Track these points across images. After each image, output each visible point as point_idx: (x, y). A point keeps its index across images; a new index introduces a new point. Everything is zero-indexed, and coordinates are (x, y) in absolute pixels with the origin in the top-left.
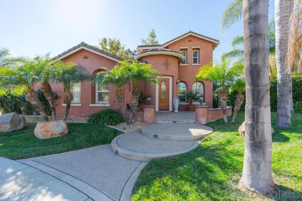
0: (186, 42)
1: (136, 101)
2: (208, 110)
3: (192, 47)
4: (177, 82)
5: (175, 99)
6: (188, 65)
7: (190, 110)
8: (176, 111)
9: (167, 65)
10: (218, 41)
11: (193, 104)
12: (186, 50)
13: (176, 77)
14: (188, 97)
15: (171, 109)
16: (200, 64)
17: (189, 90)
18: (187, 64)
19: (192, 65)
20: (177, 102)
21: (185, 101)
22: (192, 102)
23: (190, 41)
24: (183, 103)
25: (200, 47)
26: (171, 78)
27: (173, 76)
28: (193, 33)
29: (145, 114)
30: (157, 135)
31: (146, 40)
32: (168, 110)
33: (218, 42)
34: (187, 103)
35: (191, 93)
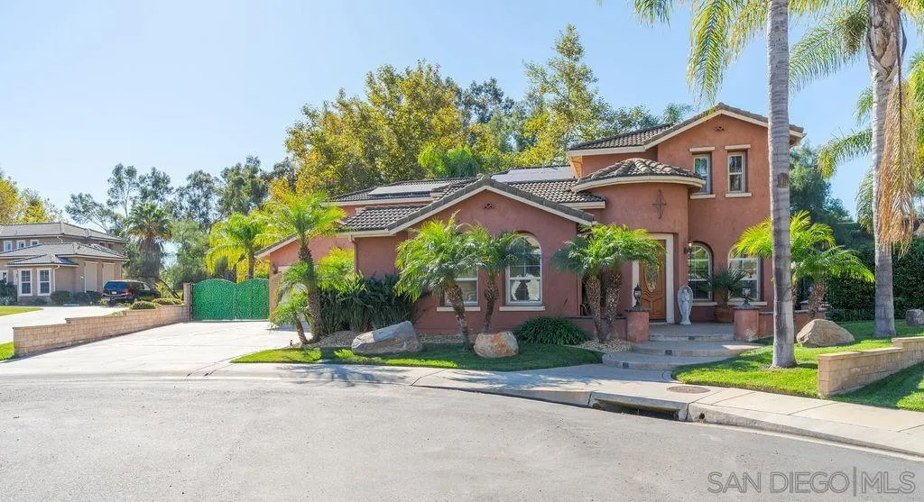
0: (710, 134)
1: (616, 300)
2: (760, 314)
3: (727, 148)
4: (685, 249)
5: (683, 292)
6: (713, 196)
7: (723, 319)
8: (687, 322)
9: (660, 206)
10: (800, 130)
11: (729, 303)
12: (710, 153)
13: (683, 236)
14: (716, 285)
15: (670, 316)
16: (750, 195)
17: (716, 268)
18: (711, 193)
19: (727, 196)
20: (687, 300)
21: (707, 297)
22: (726, 300)
23: (720, 129)
24: (702, 303)
25: (749, 146)
26: (670, 239)
27: (675, 235)
28: (727, 108)
29: (630, 325)
30: (671, 351)
31: (545, 67)
32: (665, 320)
33: (801, 132)
34: (713, 301)
35: (725, 274)
